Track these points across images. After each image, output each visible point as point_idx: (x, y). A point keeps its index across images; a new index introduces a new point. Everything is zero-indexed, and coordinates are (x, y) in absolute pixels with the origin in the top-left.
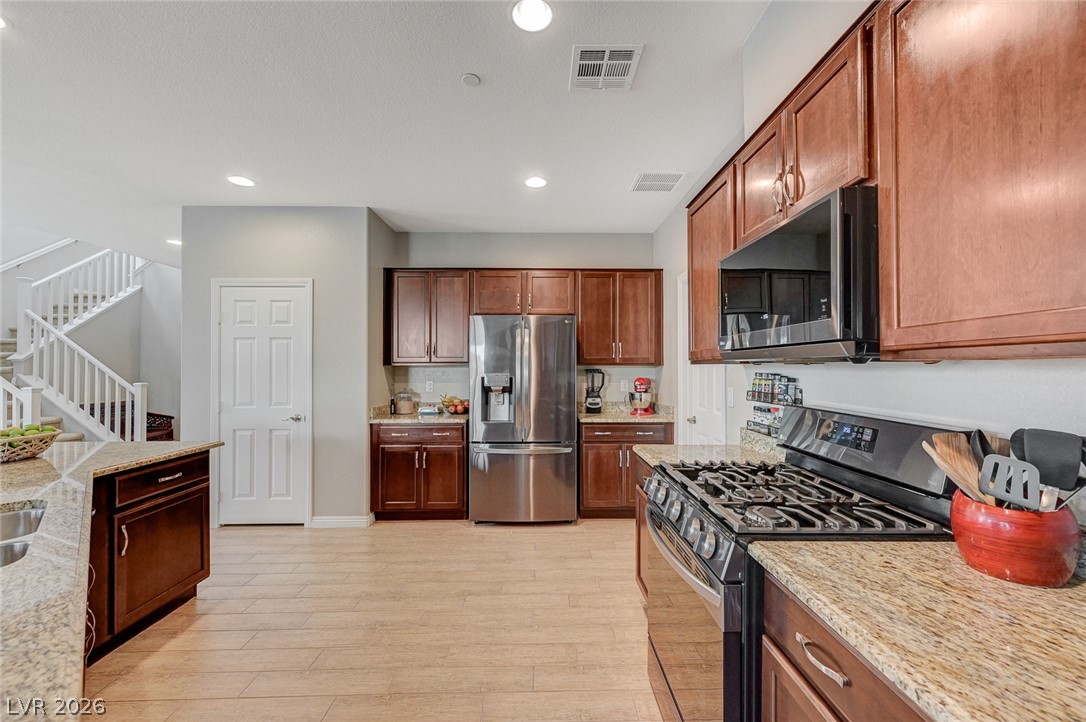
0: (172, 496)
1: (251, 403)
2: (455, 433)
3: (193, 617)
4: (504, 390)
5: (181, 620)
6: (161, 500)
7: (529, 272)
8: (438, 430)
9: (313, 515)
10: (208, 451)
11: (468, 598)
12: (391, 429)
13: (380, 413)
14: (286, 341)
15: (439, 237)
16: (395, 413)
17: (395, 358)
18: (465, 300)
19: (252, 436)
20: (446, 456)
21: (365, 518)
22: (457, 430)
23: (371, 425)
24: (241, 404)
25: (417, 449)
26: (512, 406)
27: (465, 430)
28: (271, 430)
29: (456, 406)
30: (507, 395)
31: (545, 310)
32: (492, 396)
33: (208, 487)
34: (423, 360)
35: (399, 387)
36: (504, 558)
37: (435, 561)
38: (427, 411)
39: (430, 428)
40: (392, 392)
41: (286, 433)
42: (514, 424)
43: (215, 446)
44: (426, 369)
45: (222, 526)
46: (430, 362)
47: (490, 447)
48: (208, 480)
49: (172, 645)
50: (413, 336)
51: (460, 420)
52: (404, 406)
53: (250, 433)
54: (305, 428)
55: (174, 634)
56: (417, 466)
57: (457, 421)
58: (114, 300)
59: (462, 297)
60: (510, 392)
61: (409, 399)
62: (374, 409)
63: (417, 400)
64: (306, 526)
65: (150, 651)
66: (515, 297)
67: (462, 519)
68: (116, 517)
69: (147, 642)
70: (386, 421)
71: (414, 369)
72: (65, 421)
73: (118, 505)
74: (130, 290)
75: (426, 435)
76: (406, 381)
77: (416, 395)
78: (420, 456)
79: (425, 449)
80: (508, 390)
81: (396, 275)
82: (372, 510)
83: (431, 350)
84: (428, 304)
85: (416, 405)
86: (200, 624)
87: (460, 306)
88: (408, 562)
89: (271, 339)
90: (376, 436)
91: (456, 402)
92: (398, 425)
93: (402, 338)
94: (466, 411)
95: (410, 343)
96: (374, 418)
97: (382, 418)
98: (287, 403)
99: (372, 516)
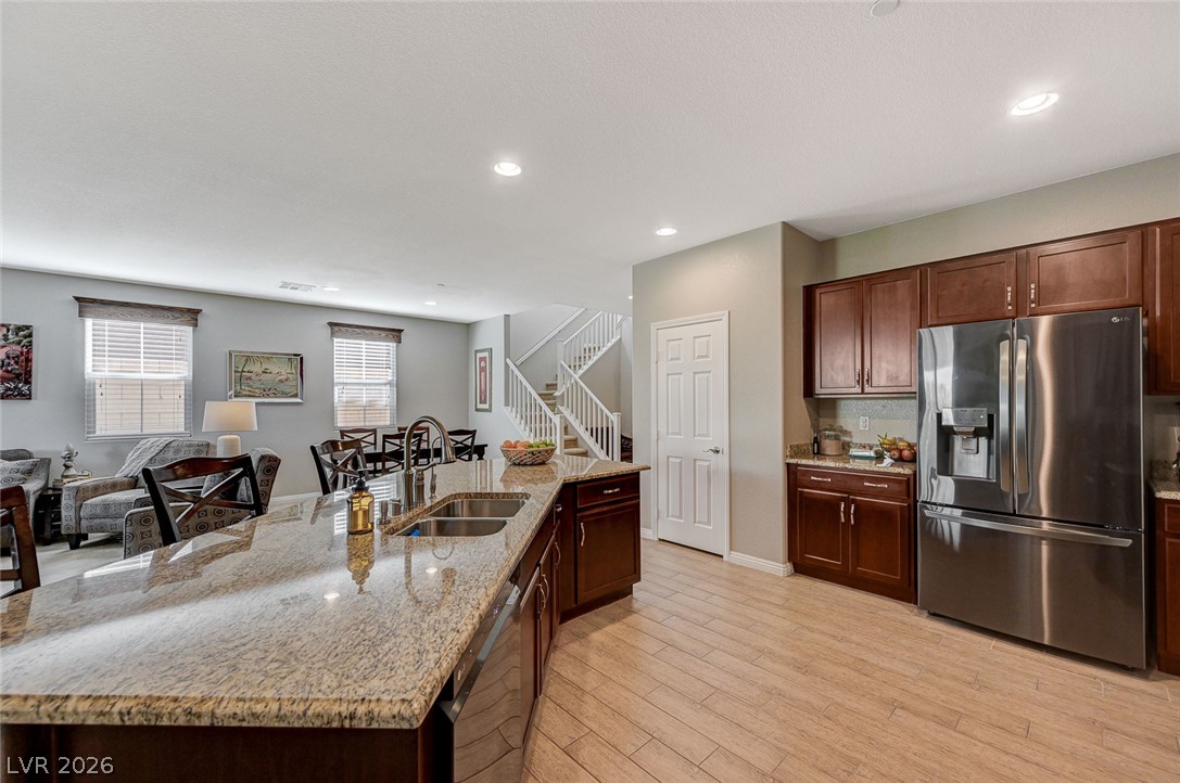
0: (613, 507)
1: (679, 434)
2: (896, 487)
3: (630, 611)
4: (977, 433)
5: (620, 610)
6: (605, 509)
7: (1032, 250)
8: (871, 480)
9: (731, 549)
10: (638, 473)
11: (899, 712)
12: (810, 471)
13: (796, 451)
14: (706, 375)
15: (877, 233)
16: (818, 453)
17: (818, 390)
18: (913, 308)
19: (680, 463)
20: (884, 514)
21: (780, 568)
22: (900, 482)
23: (788, 465)
24: (673, 434)
25: (843, 499)
26: (993, 458)
27: (910, 485)
28: (695, 460)
29: (901, 451)
30: (983, 441)
31: (1068, 305)
32: (958, 442)
33: (638, 504)
34: (853, 390)
35: (824, 422)
36: (970, 679)
37: (858, 644)
38: (860, 454)
39: (861, 477)
40: (816, 428)
41: (707, 463)
42: (998, 484)
43: (643, 469)
44: (860, 402)
45: (660, 540)
46: (863, 393)
47: (963, 515)
48: (639, 497)
49: (611, 628)
50: (839, 362)
51: (907, 470)
52: (830, 446)
53: (679, 460)
54: (723, 461)
55: (613, 620)
56: (843, 520)
57: (900, 470)
58: (605, 349)
59: (908, 305)
60: (990, 437)
61: (837, 438)
62: (791, 446)
63: (847, 439)
64: (725, 558)
65: (598, 627)
66: (1003, 293)
67: (910, 602)
68: (578, 515)
69: (598, 619)
70: (804, 462)
71: (843, 402)
72: (579, 440)
73: (579, 507)
74: (614, 341)
75: (854, 484)
76: (834, 416)
77: (846, 433)
78: (847, 509)
79: (854, 501)
80: (988, 431)
81: (818, 291)
82: (789, 560)
83: (863, 378)
84: (860, 322)
85: (846, 447)
86: (631, 619)
87: (906, 317)
88: (824, 633)
89: (695, 373)
90: (795, 477)
91: (902, 445)
92: (819, 467)
93: (826, 365)
94: (914, 459)
95: (837, 369)
96: (792, 457)
97: (800, 457)
98: (707, 435)
99: (789, 566)
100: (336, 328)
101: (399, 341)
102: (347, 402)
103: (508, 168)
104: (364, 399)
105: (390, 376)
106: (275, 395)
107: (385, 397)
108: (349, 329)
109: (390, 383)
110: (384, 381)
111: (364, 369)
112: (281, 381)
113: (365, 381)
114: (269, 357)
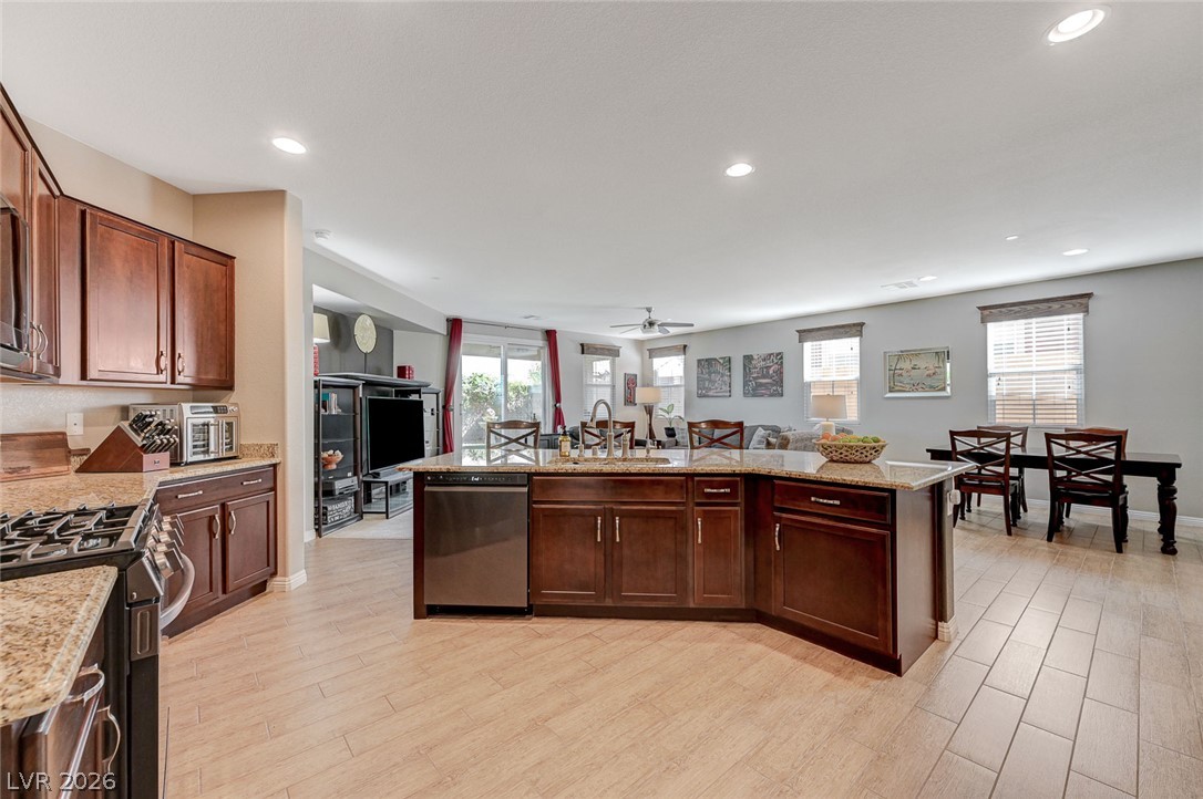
100: (986, 312)
101: (1086, 311)
102: (1008, 395)
103: (740, 170)
104: (1034, 391)
105: (1076, 359)
106: (923, 390)
107: (1068, 388)
108: (1003, 310)
109: (1077, 370)
110: (1067, 367)
111: (1034, 354)
112: (929, 376)
113: (1034, 369)
114: (916, 354)
